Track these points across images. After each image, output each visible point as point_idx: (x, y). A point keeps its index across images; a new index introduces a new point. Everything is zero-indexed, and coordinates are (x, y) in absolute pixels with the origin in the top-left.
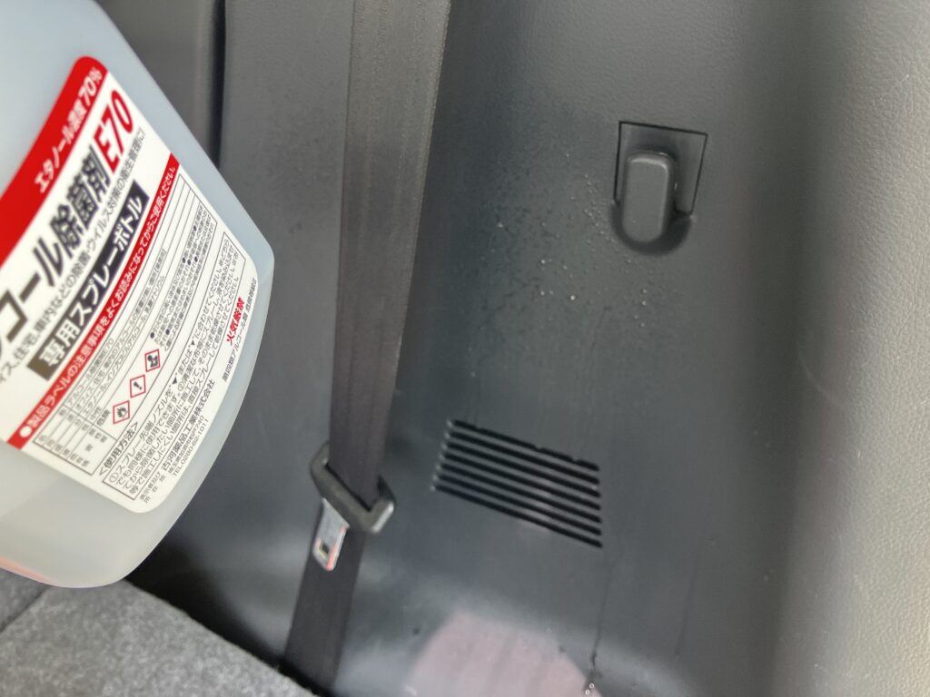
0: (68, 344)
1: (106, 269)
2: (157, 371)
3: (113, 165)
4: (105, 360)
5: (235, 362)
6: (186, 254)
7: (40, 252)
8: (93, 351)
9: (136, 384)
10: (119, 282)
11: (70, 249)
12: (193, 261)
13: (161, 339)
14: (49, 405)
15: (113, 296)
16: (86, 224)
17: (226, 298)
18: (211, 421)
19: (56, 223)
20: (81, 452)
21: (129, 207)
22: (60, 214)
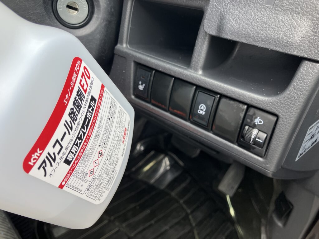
0: (75, 153)
1: (85, 126)
2: (102, 157)
3: (85, 92)
4: (86, 156)
5: (125, 150)
6: (109, 116)
7: (66, 124)
8: (82, 154)
9: (95, 163)
10: (89, 130)
11: (74, 122)
12: (111, 118)
13: (103, 146)
14: (70, 174)
15: (88, 135)
16: (79, 113)
17: (121, 129)
18: (118, 171)
19: (70, 114)
20: (80, 187)
21: (91, 104)
22: (71, 111)
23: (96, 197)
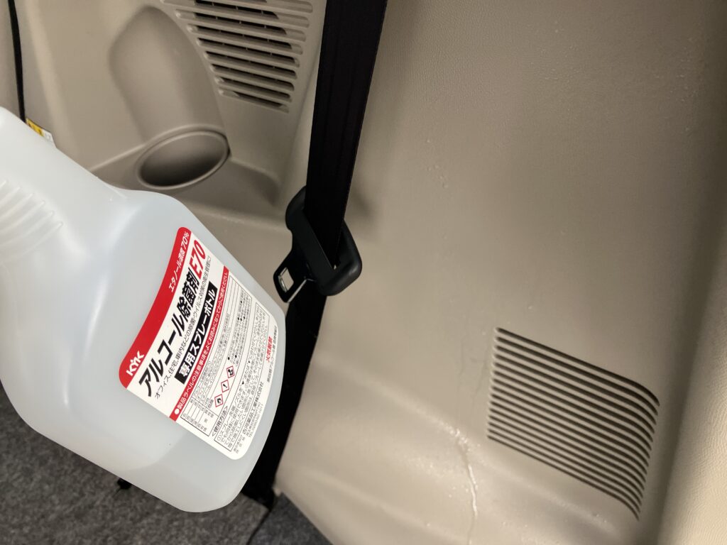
23: (230, 445)
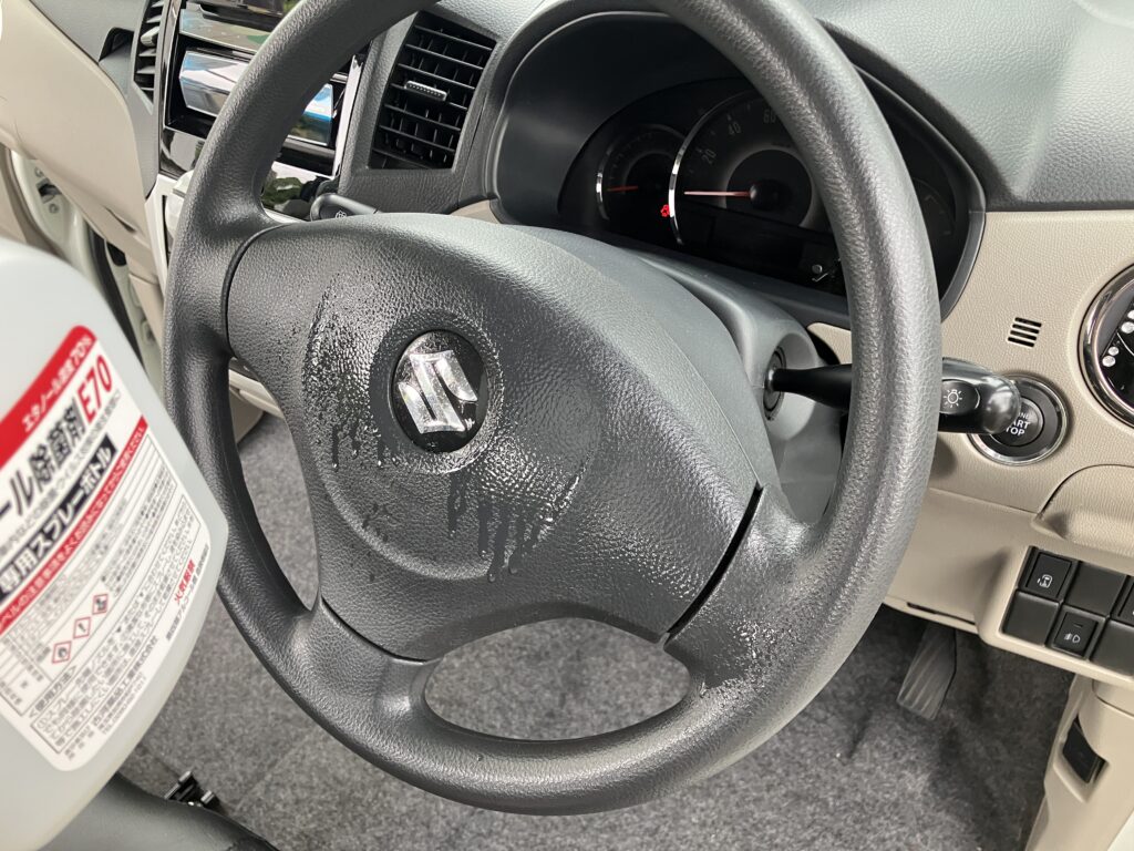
0: (24, 573)
1: (70, 508)
2: (103, 615)
3: (90, 418)
4: (55, 595)
5: (181, 622)
6: (145, 508)
7: (16, 482)
8: (45, 584)
9: (81, 626)
10: (80, 523)
11: (42, 484)
12: (150, 515)
13: (112, 585)
15: (72, 535)
16: (60, 463)
17: (177, 557)
18: (149, 680)
19: (35, 459)
20: (16, 688)
21: (99, 456)
22: (38, 452)
23: (61, 741)
